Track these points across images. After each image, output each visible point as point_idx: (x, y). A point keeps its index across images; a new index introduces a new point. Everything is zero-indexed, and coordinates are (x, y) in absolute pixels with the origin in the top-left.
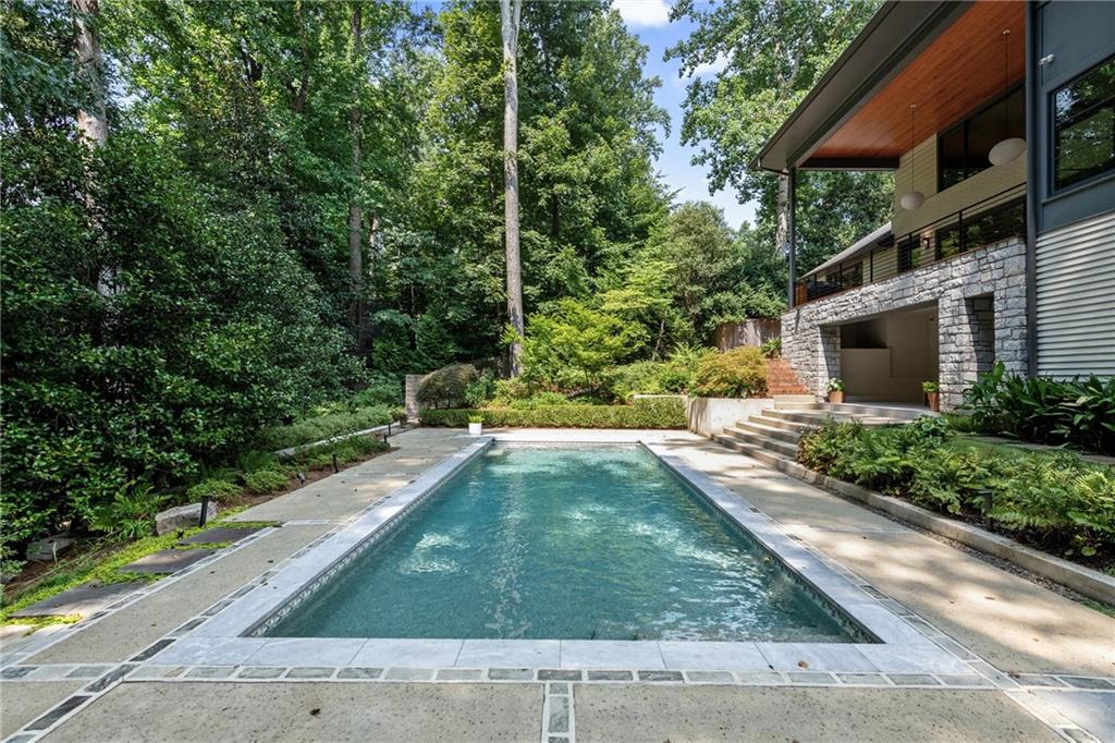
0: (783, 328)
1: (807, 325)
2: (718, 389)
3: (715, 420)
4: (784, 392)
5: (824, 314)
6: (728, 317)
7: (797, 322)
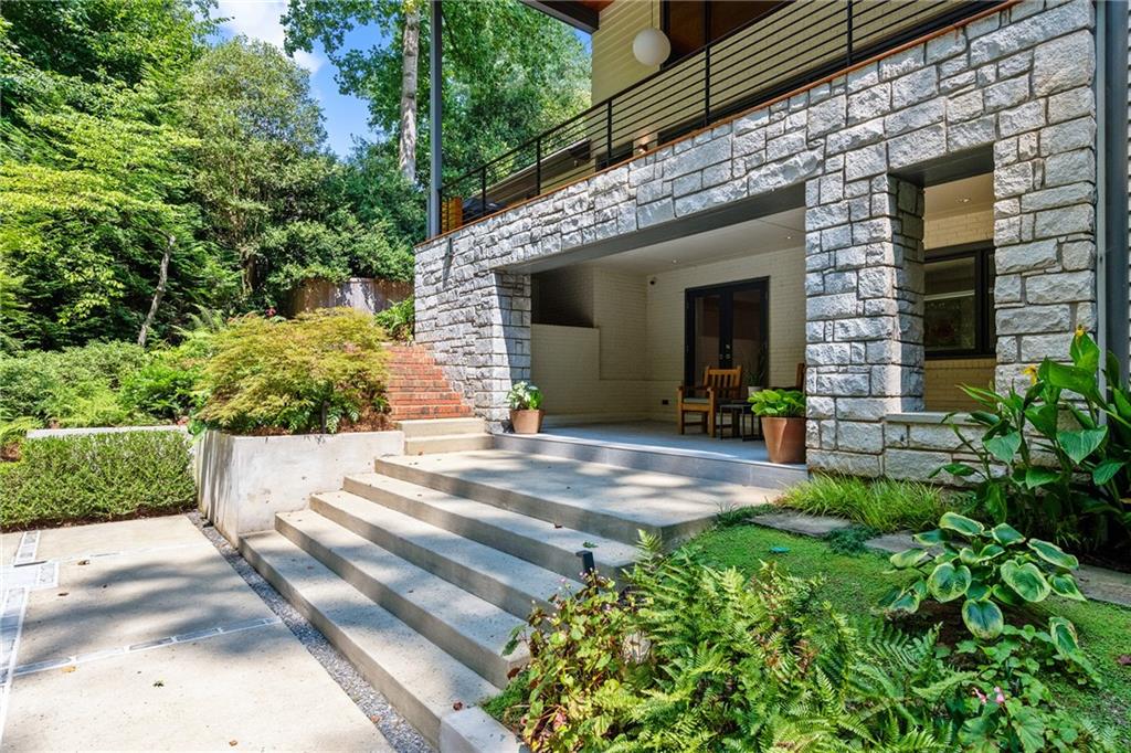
0: (419, 280)
1: (469, 271)
2: (260, 411)
3: (251, 497)
4: (423, 414)
5: (506, 245)
6: (316, 268)
7: (448, 266)
